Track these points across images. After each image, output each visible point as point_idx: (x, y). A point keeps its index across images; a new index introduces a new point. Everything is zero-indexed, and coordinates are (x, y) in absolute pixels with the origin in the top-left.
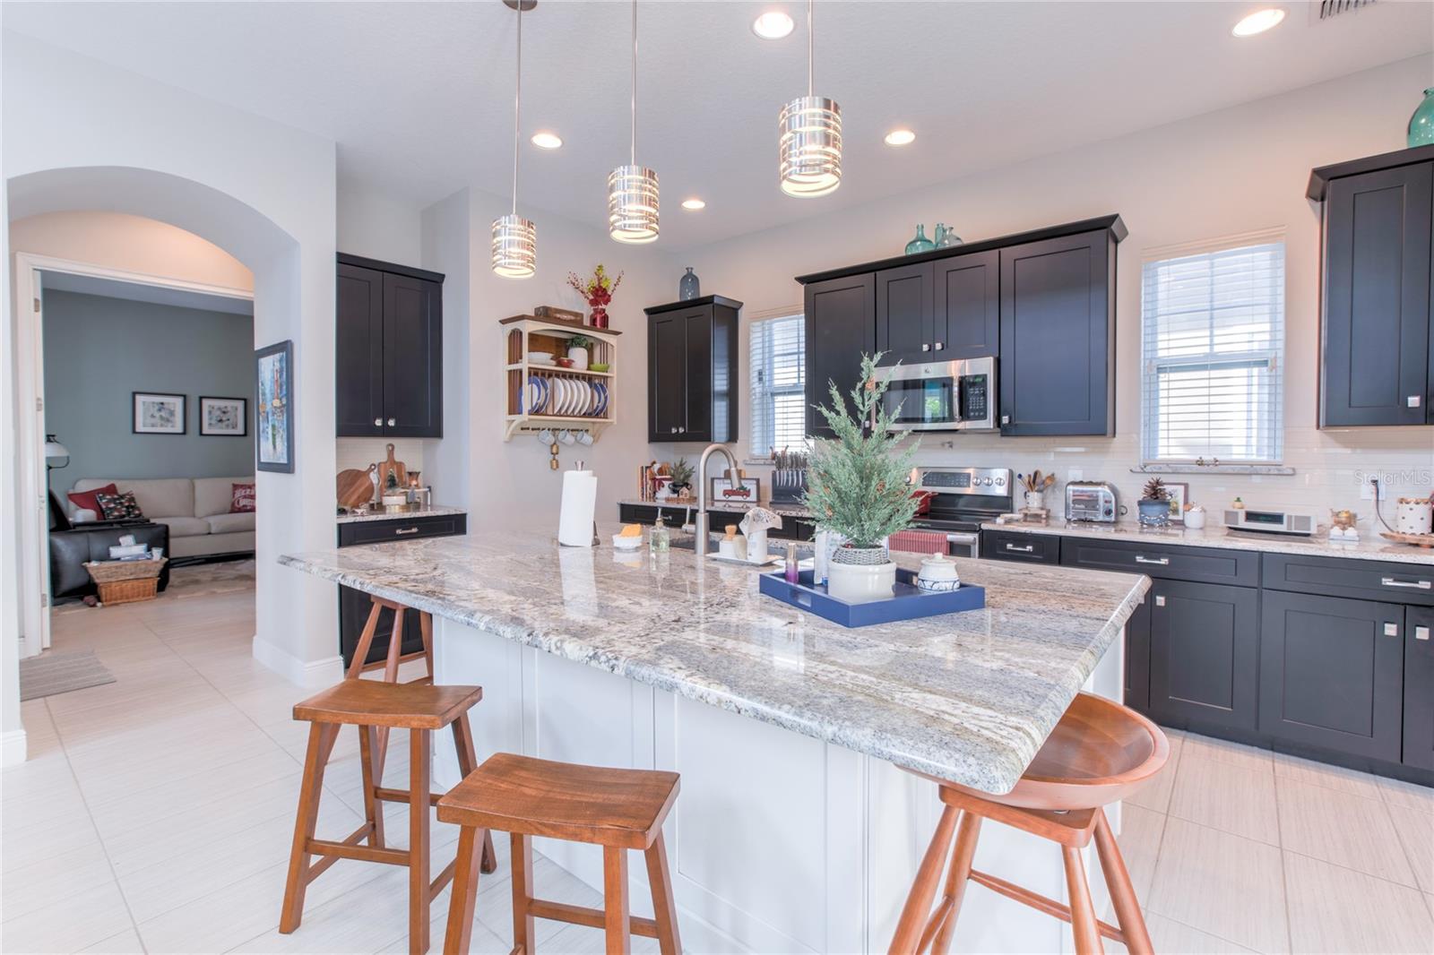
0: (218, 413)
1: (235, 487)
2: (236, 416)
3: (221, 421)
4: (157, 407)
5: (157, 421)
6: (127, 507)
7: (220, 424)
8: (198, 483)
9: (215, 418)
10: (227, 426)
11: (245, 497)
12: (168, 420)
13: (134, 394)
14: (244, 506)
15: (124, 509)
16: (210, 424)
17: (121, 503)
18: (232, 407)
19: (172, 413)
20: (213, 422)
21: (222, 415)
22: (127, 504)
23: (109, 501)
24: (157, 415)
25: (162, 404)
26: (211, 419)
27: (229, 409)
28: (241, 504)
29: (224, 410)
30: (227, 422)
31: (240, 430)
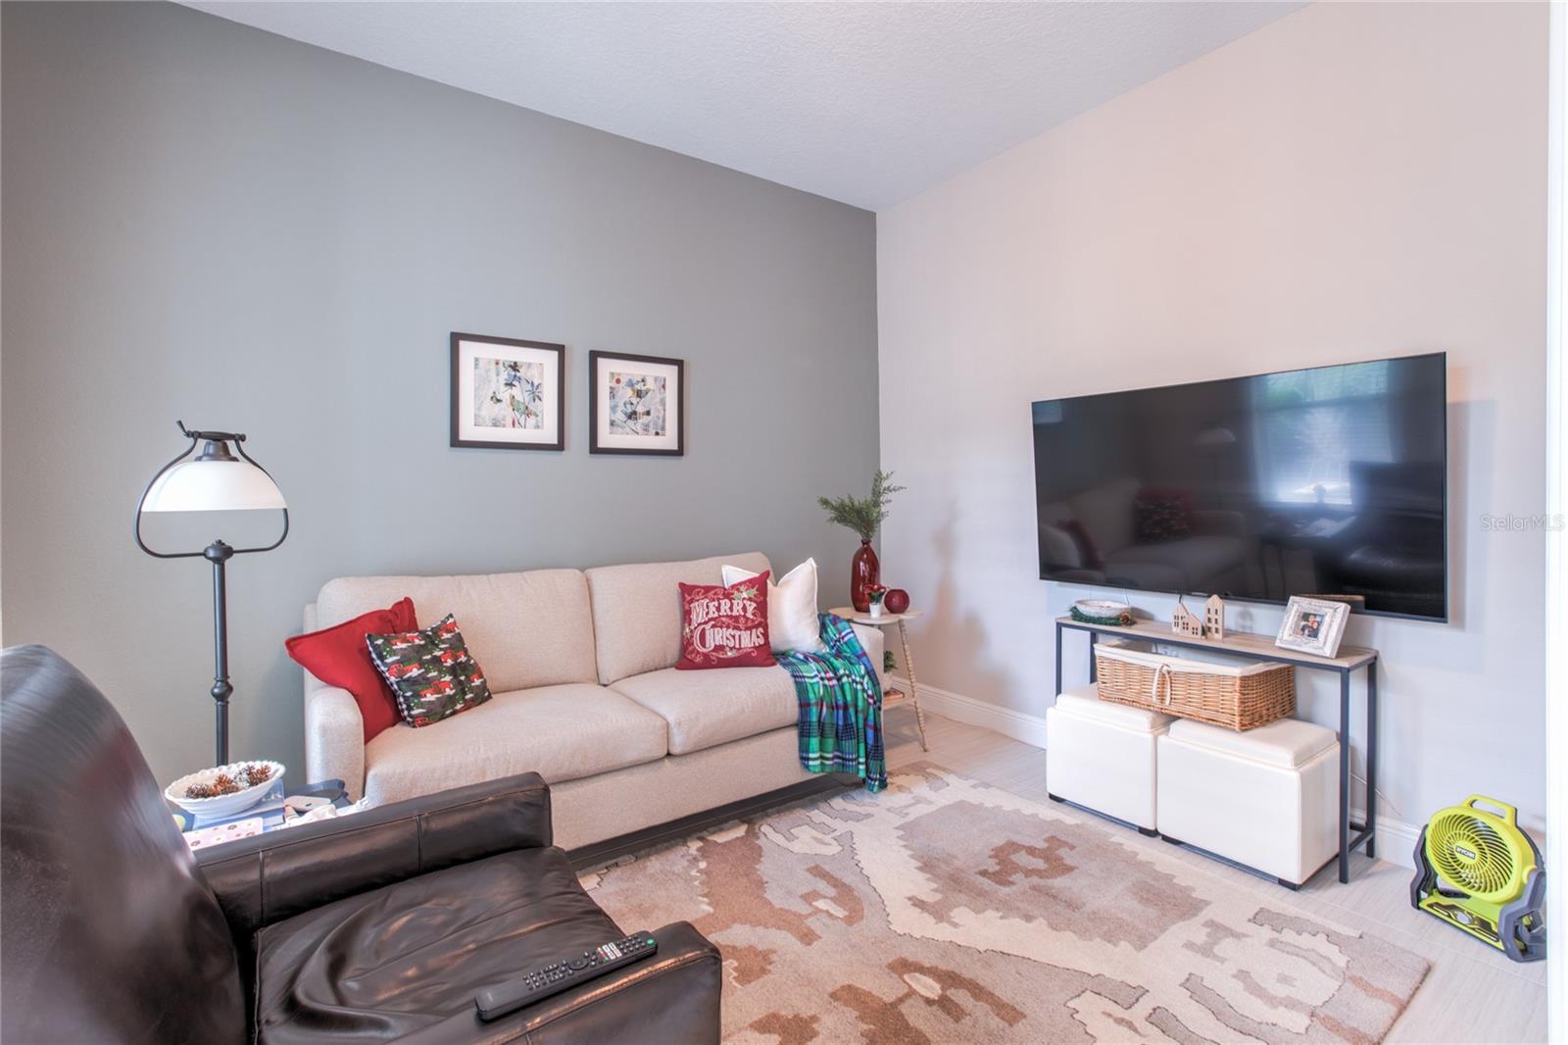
0: (629, 392)
1: (688, 592)
2: (663, 402)
3: (632, 416)
4: (504, 375)
5: (504, 410)
6: (453, 671)
7: (631, 423)
8: (600, 577)
9: (621, 407)
10: (646, 429)
11: (718, 623)
12: (528, 413)
13: (456, 338)
14: (719, 648)
15: (448, 678)
16: (612, 423)
17: (437, 661)
18: (656, 379)
19: (535, 393)
20: (620, 417)
21: (635, 400)
22: (449, 662)
23: (405, 660)
24: (505, 394)
25: (515, 367)
26: (613, 409)
27: (650, 384)
28: (710, 644)
29: (639, 387)
30: (645, 419)
31: (669, 441)
